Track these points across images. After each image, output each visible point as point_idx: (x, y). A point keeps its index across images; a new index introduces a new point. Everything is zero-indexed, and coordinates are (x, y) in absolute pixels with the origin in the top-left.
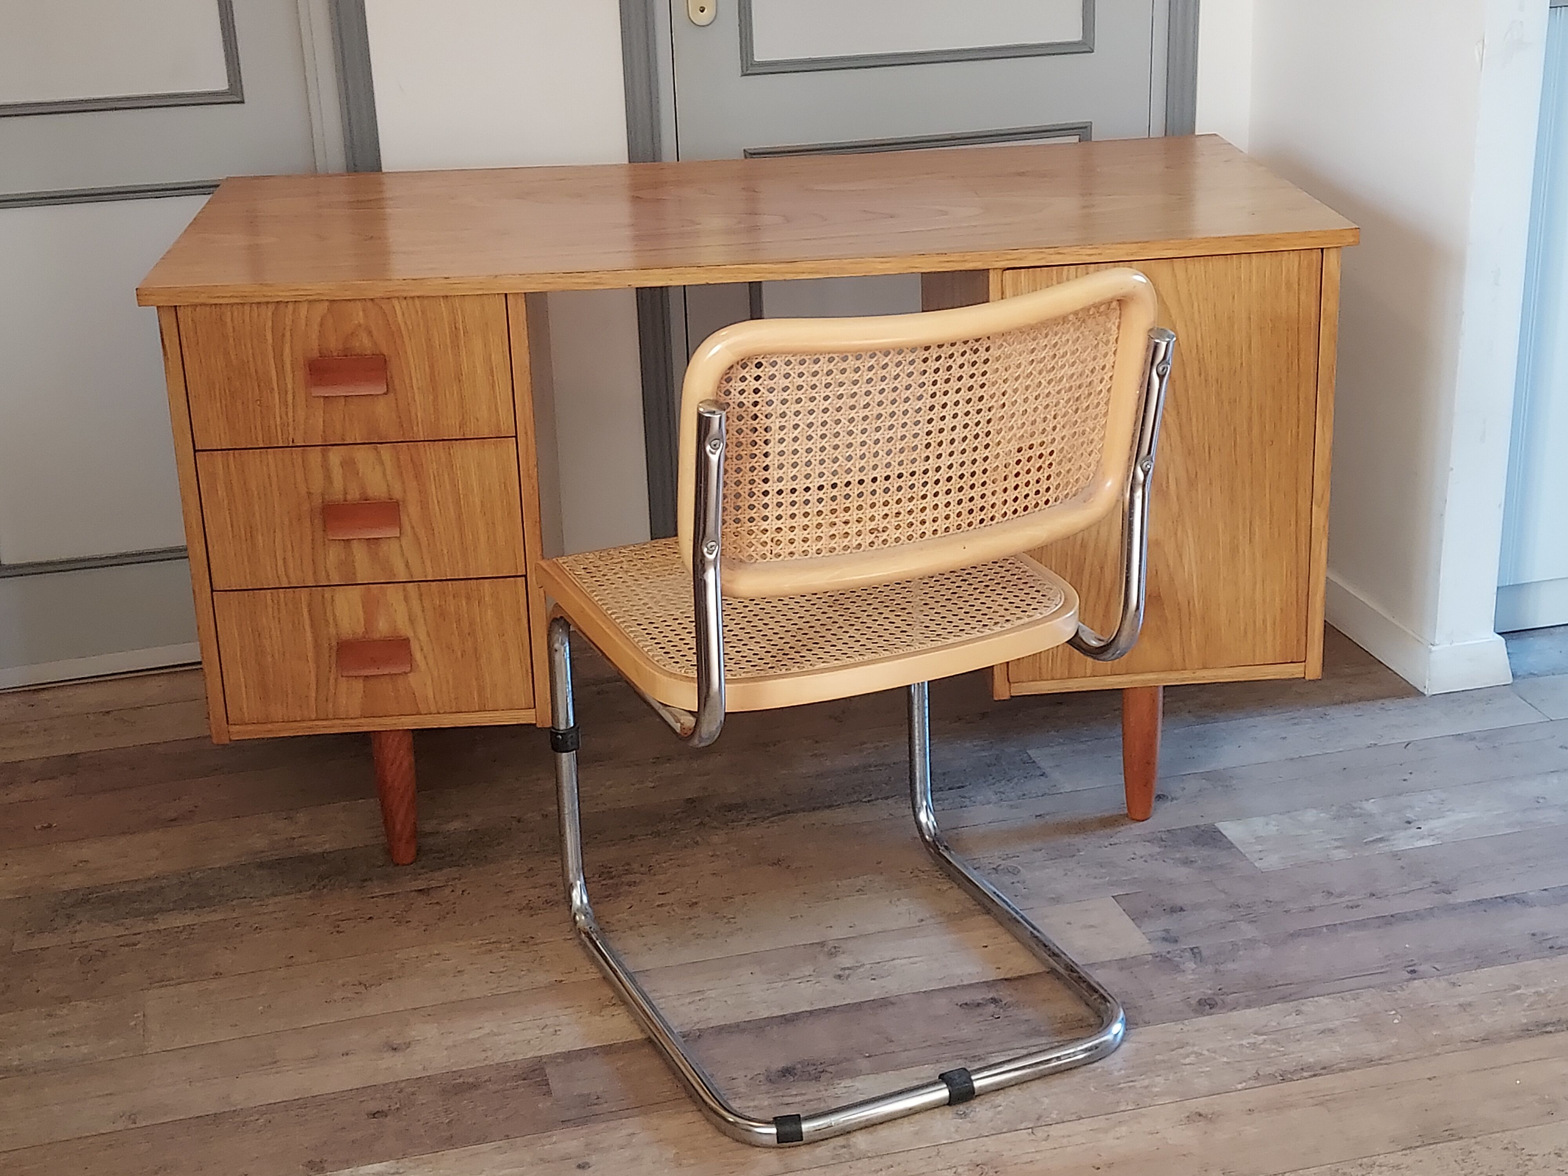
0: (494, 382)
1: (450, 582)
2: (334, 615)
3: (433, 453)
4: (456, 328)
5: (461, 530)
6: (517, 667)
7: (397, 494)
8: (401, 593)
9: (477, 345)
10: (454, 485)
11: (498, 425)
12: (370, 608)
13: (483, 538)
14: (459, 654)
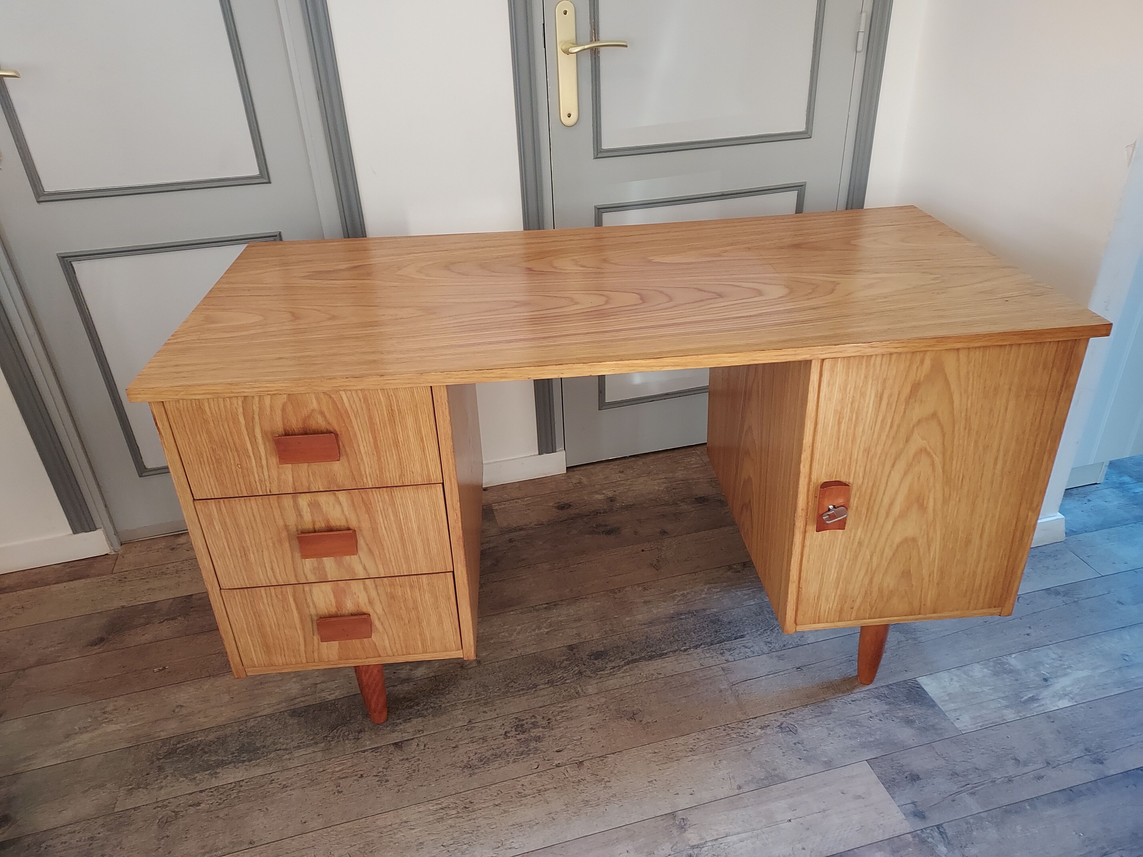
0: (424, 446)
1: (397, 578)
2: (313, 601)
3: (379, 496)
4: (392, 410)
5: (404, 545)
6: (449, 625)
7: (354, 524)
8: (362, 587)
9: (410, 421)
10: (396, 515)
11: (429, 475)
12: (339, 594)
13: (420, 550)
14: (407, 622)
